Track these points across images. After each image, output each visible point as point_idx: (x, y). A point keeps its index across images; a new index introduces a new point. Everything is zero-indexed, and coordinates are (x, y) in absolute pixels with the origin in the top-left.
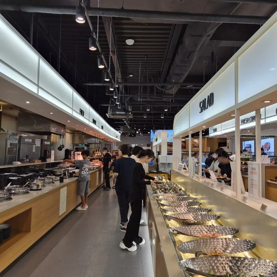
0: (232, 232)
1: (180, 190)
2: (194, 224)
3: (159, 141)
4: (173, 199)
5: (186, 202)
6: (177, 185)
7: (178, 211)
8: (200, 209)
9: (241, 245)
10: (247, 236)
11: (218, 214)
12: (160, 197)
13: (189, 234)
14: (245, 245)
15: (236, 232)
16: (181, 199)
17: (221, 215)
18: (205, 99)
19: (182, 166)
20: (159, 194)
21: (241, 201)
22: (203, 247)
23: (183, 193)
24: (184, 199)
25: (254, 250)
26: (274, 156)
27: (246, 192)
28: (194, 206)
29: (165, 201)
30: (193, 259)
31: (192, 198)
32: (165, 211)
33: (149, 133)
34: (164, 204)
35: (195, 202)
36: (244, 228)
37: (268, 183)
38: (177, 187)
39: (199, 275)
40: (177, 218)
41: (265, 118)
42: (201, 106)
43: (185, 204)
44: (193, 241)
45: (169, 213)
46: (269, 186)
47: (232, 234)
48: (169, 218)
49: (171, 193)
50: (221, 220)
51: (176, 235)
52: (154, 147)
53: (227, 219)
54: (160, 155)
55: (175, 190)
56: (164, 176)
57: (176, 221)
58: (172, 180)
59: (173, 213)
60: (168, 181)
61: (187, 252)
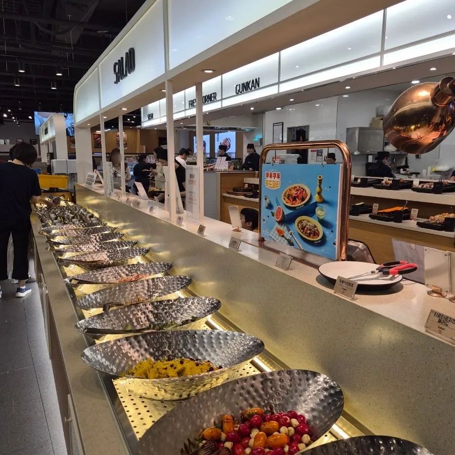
0: (163, 269)
1: (92, 216)
2: (109, 266)
3: (51, 134)
4: (77, 233)
5: (98, 235)
6: (85, 210)
7: (85, 250)
8: (120, 244)
9: (174, 284)
10: (182, 271)
11: (147, 246)
12: (54, 232)
13: (100, 281)
14: (178, 284)
15: (169, 268)
16: (90, 231)
17: (150, 248)
18: (122, 58)
19: (92, 177)
20: (52, 226)
21: (175, 224)
22: (119, 296)
23: (94, 222)
24: (95, 231)
25: (189, 287)
26: (236, 159)
27: (185, 211)
28: (112, 239)
29: (62, 237)
30: (100, 316)
31: (110, 227)
32: (61, 253)
33: (30, 117)
34: (60, 242)
35: (114, 234)
36: (180, 261)
37: (224, 197)
38: (85, 213)
39: (107, 334)
40: (81, 261)
41: (222, 99)
42: (117, 71)
43: (98, 238)
44: (103, 290)
45: (67, 256)
46: (225, 201)
47: (162, 272)
48: (68, 262)
49: (74, 223)
50: (151, 255)
51: (76, 286)
52: (43, 144)
53: (159, 252)
54: (54, 160)
55: (82, 218)
56: (63, 196)
57: (78, 265)
58: (78, 202)
59: (74, 254)
60: (70, 204)
61: (93, 307)
